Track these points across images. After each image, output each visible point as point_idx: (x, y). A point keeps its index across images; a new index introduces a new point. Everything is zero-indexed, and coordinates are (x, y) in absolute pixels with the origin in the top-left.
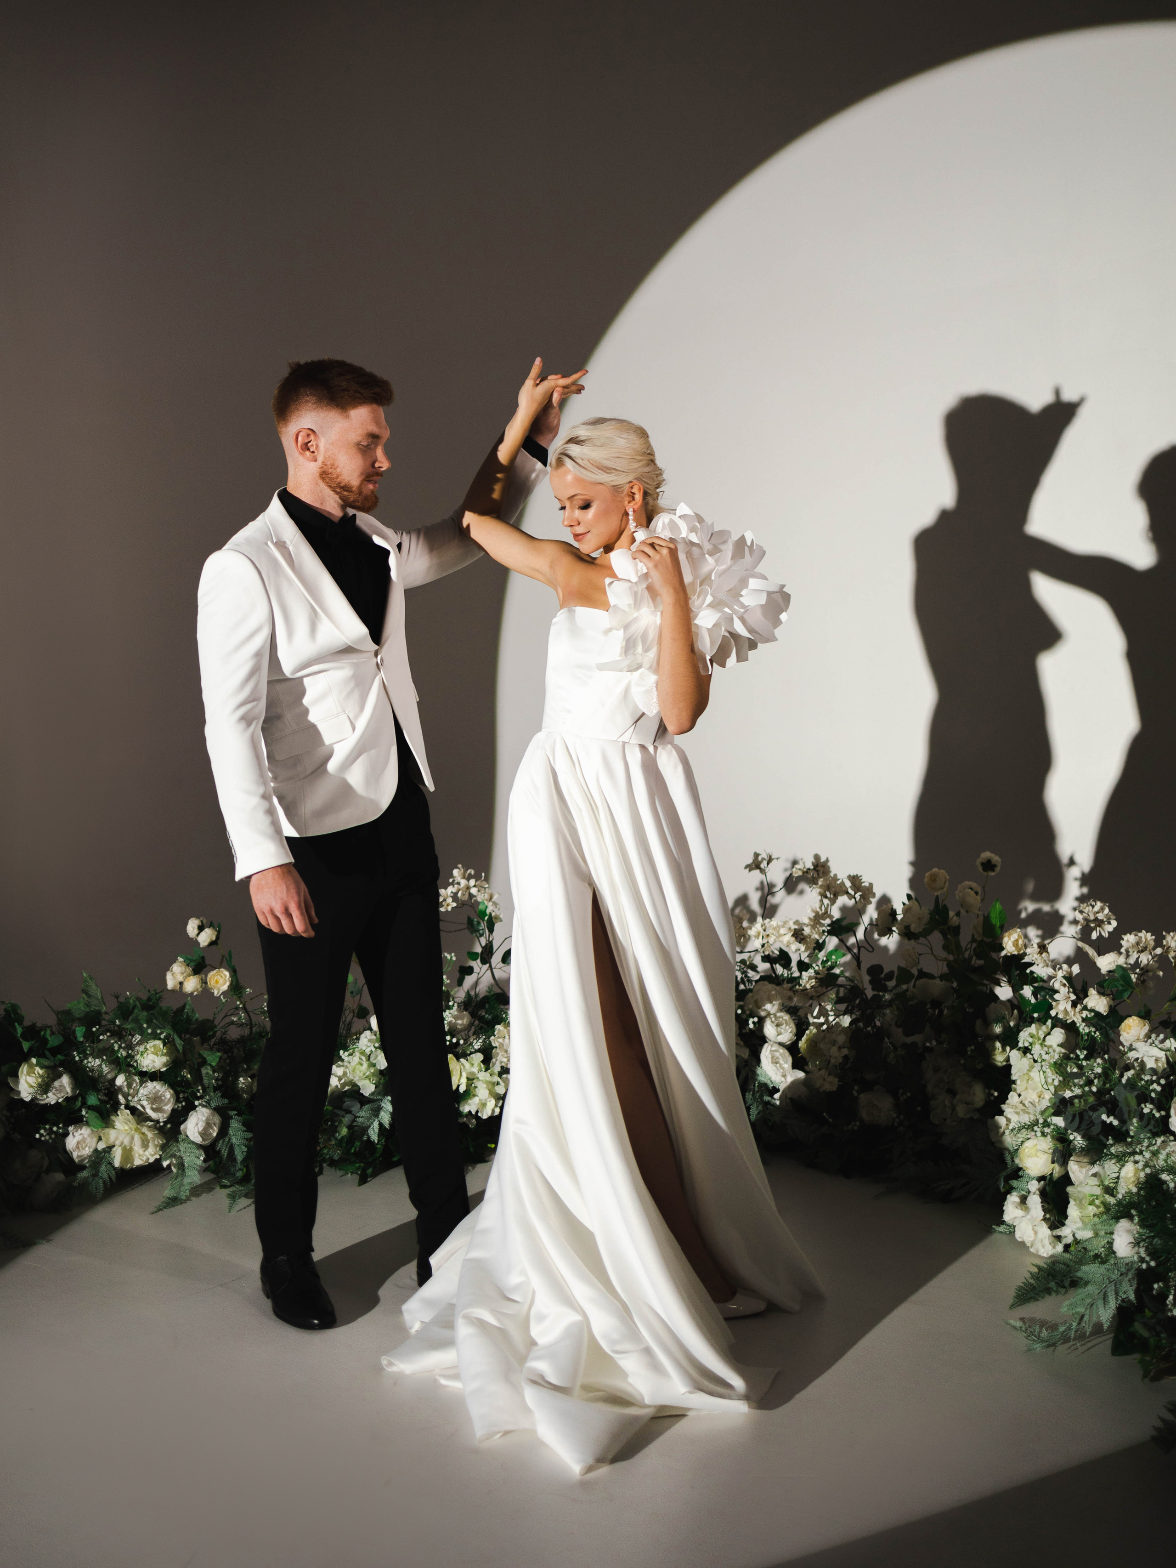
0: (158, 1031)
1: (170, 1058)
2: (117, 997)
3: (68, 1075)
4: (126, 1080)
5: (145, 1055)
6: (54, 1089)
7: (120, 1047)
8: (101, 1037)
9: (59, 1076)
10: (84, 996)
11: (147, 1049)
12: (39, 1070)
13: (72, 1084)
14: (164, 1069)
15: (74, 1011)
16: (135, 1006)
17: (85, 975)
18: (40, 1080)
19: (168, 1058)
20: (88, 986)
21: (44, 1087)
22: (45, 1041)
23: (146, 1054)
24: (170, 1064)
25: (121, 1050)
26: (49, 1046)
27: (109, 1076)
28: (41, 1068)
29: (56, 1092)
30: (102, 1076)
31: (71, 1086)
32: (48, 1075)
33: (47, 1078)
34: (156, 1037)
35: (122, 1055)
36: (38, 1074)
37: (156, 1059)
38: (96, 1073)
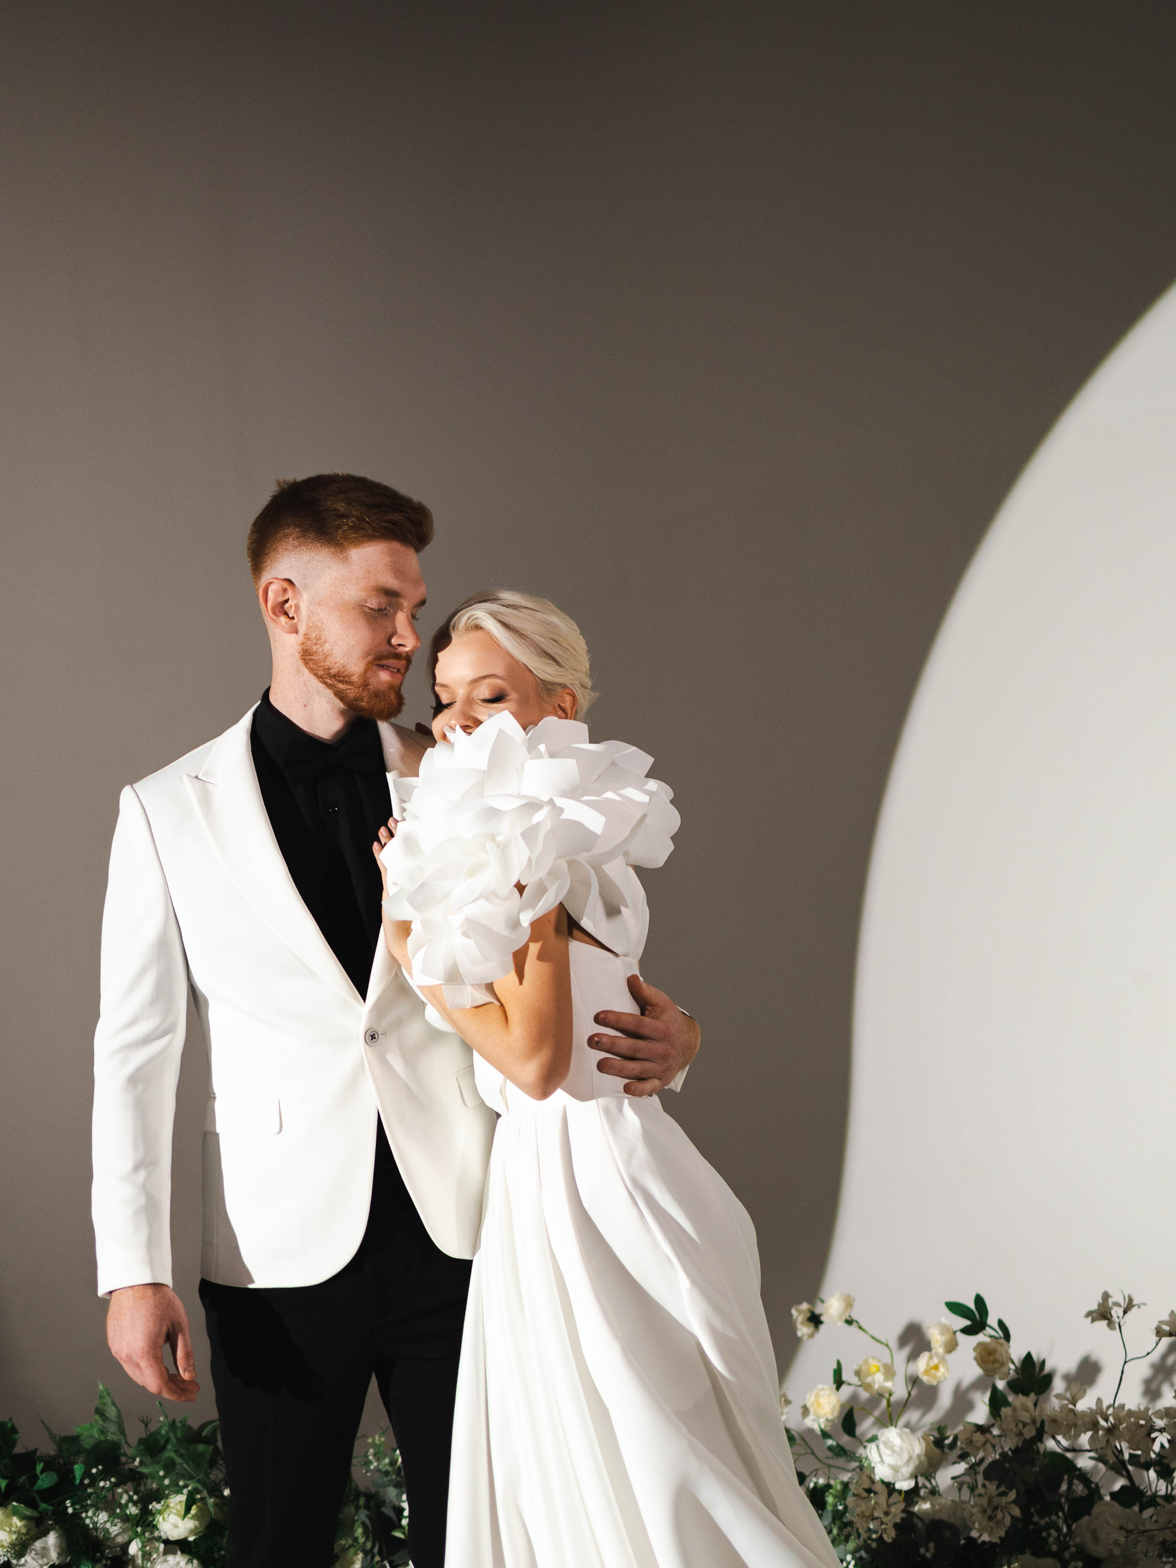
0: (181, 1483)
1: (200, 1523)
2: (146, 1425)
3: (57, 1532)
4: (142, 1549)
5: (166, 1515)
6: (33, 1552)
7: (130, 1499)
8: (102, 1484)
9: (45, 1534)
10: (97, 1417)
11: (168, 1506)
12: (17, 1522)
13: (60, 1547)
14: (191, 1539)
15: (83, 1438)
16: (167, 1441)
17: (101, 1387)
18: (14, 1537)
19: (197, 1523)
20: (105, 1404)
21: (17, 1548)
22: (35, 1478)
23: (168, 1512)
24: (201, 1532)
25: (130, 1505)
26: (36, 1487)
27: (120, 1540)
28: (22, 1518)
29: (36, 1557)
30: (108, 1539)
31: (58, 1550)
32: (28, 1530)
33: (27, 1534)
34: (179, 1491)
35: (130, 1513)
36: (17, 1526)
37: (180, 1522)
38: (101, 1533)
